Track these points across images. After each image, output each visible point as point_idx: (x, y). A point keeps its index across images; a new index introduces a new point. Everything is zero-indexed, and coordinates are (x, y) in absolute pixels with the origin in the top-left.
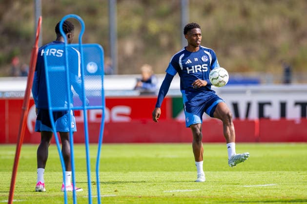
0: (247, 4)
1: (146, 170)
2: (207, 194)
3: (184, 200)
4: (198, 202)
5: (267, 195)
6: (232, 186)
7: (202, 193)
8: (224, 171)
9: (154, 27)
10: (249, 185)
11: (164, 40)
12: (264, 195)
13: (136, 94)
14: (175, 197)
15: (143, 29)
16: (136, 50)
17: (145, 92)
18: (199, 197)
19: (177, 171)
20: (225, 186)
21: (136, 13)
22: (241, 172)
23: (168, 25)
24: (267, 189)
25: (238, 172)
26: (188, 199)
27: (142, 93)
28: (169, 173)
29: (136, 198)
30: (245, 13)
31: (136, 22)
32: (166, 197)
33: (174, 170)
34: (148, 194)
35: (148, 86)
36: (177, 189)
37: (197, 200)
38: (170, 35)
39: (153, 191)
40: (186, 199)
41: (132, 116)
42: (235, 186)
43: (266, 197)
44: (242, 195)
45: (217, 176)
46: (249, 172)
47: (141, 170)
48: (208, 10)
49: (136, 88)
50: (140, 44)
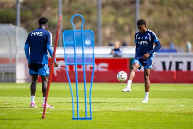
0: (171, 9)
1: (116, 97)
2: (148, 110)
3: (136, 113)
4: (143, 114)
5: (180, 111)
6: (161, 106)
7: (145, 109)
8: (157, 98)
9: (121, 21)
10: (170, 105)
11: (126, 28)
12: (178, 111)
13: (111, 57)
14: (131, 112)
15: (116, 22)
16: (111, 33)
17: (116, 55)
18: (143, 112)
19: (133, 97)
20: (158, 106)
21: (112, 14)
22: (166, 99)
23: (128, 20)
24: (180, 108)
25: (164, 99)
26: (138, 112)
27: (114, 56)
28: (128, 99)
29: (110, 111)
30: (169, 14)
31: (111, 19)
32: (126, 111)
33: (131, 97)
34: (117, 110)
35: (118, 53)
36: (132, 107)
37: (143, 113)
38: (129, 25)
39: (120, 108)
40: (137, 112)
41: (109, 68)
42: (163, 106)
43: (179, 112)
44: (167, 111)
45: (154, 100)
46: (171, 99)
47: (114, 97)
48: (150, 13)
49: (111, 54)
50: (114, 30)
